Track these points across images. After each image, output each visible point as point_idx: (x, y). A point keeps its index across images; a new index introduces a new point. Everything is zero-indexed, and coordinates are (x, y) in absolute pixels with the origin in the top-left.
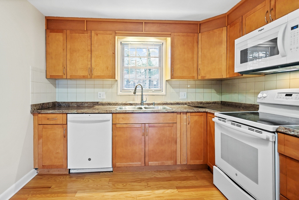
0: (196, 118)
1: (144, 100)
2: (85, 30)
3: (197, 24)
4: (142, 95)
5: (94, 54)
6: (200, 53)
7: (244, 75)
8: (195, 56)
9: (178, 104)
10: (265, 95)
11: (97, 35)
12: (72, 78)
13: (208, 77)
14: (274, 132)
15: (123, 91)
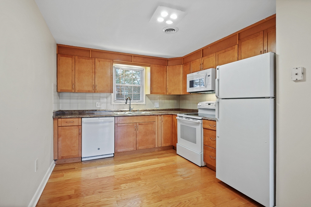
0: (166, 118)
1: (132, 108)
2: (91, 57)
3: (166, 60)
4: (130, 105)
5: (97, 75)
6: (168, 78)
7: (191, 94)
8: (165, 80)
9: (153, 110)
10: (201, 104)
11: (99, 61)
12: (79, 92)
13: (173, 93)
14: (201, 120)
15: (115, 102)
